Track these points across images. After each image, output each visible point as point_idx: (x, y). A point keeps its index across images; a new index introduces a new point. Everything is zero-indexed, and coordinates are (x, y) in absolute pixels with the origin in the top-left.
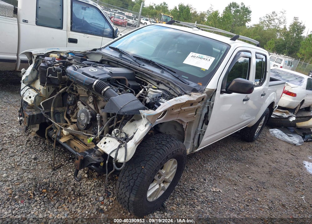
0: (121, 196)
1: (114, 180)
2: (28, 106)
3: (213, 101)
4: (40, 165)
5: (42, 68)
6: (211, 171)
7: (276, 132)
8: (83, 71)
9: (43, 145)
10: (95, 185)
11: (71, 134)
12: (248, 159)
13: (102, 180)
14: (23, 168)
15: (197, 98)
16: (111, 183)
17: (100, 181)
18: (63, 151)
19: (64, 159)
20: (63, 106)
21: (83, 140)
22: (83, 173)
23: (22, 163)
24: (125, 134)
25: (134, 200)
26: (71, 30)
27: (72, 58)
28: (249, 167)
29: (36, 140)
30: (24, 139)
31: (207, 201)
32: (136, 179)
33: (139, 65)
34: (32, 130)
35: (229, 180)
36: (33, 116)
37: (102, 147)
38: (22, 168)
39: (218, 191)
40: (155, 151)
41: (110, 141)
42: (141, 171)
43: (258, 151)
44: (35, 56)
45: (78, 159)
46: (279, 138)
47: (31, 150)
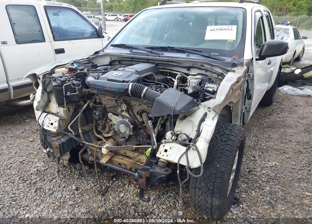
0: (200, 204)
1: (170, 186)
2: (52, 135)
3: (251, 73)
4: (85, 194)
5: (56, 88)
6: (255, 146)
7: (286, 89)
8: (108, 78)
9: (76, 171)
10: (154, 198)
11: (111, 151)
12: (278, 123)
13: (159, 190)
14: (71, 203)
15: (243, 72)
16: (168, 190)
17: (157, 192)
18: (101, 171)
19: (106, 180)
20: (88, 123)
21: (126, 153)
22: (135, 188)
23: (66, 198)
24: (185, 134)
25: (219, 204)
26: (55, 40)
27: (84, 67)
28: (285, 131)
29: (66, 168)
30: (53, 171)
31: (270, 178)
32: (215, 181)
33: (158, 55)
34: (63, 159)
35: (276, 150)
36: (63, 143)
37: (165, 156)
38: (69, 204)
39: (274, 164)
40: (224, 144)
41: (172, 148)
42: (218, 171)
43: (281, 112)
44: (41, 77)
45: (142, 178)
46: (292, 94)
47: (67, 180)
